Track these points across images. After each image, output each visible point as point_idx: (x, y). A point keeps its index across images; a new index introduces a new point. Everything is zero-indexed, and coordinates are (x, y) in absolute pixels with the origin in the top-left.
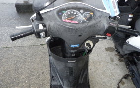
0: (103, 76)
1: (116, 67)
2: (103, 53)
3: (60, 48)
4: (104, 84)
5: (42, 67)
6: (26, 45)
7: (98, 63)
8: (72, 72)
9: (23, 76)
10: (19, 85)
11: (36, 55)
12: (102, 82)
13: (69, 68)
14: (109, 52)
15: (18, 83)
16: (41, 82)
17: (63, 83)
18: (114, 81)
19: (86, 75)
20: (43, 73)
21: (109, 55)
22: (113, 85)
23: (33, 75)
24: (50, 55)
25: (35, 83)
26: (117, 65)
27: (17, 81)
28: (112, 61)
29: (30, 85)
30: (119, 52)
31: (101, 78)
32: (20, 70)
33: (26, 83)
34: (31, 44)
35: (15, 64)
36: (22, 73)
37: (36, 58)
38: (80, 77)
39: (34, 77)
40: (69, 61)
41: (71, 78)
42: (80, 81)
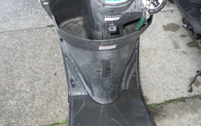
0: (162, 74)
1: (184, 56)
2: (159, 35)
3: (81, 23)
4: (165, 86)
5: (54, 65)
6: (22, 28)
7: (152, 52)
8: (109, 69)
9: (21, 82)
10: (16, 97)
11: (41, 44)
12: (160, 84)
13: (103, 61)
14: (169, 32)
15: (13, 94)
16: (52, 89)
17: (92, 91)
18: (180, 81)
19: (135, 73)
20: (55, 74)
21: (171, 36)
22: (179, 87)
23: (39, 80)
24: (61, 40)
25: (42, 92)
26: (185, 53)
27: (12, 91)
28: (177, 46)
29: (34, 95)
30: (191, 30)
31: (159, 78)
32: (16, 72)
33: (27, 93)
34: (32, 27)
35: (5, 62)
36: (19, 77)
37: (41, 50)
38: (124, 79)
39: (41, 82)
40: (101, 48)
41: (107, 82)
42: (123, 85)
